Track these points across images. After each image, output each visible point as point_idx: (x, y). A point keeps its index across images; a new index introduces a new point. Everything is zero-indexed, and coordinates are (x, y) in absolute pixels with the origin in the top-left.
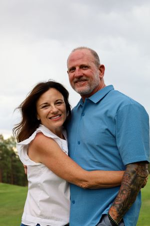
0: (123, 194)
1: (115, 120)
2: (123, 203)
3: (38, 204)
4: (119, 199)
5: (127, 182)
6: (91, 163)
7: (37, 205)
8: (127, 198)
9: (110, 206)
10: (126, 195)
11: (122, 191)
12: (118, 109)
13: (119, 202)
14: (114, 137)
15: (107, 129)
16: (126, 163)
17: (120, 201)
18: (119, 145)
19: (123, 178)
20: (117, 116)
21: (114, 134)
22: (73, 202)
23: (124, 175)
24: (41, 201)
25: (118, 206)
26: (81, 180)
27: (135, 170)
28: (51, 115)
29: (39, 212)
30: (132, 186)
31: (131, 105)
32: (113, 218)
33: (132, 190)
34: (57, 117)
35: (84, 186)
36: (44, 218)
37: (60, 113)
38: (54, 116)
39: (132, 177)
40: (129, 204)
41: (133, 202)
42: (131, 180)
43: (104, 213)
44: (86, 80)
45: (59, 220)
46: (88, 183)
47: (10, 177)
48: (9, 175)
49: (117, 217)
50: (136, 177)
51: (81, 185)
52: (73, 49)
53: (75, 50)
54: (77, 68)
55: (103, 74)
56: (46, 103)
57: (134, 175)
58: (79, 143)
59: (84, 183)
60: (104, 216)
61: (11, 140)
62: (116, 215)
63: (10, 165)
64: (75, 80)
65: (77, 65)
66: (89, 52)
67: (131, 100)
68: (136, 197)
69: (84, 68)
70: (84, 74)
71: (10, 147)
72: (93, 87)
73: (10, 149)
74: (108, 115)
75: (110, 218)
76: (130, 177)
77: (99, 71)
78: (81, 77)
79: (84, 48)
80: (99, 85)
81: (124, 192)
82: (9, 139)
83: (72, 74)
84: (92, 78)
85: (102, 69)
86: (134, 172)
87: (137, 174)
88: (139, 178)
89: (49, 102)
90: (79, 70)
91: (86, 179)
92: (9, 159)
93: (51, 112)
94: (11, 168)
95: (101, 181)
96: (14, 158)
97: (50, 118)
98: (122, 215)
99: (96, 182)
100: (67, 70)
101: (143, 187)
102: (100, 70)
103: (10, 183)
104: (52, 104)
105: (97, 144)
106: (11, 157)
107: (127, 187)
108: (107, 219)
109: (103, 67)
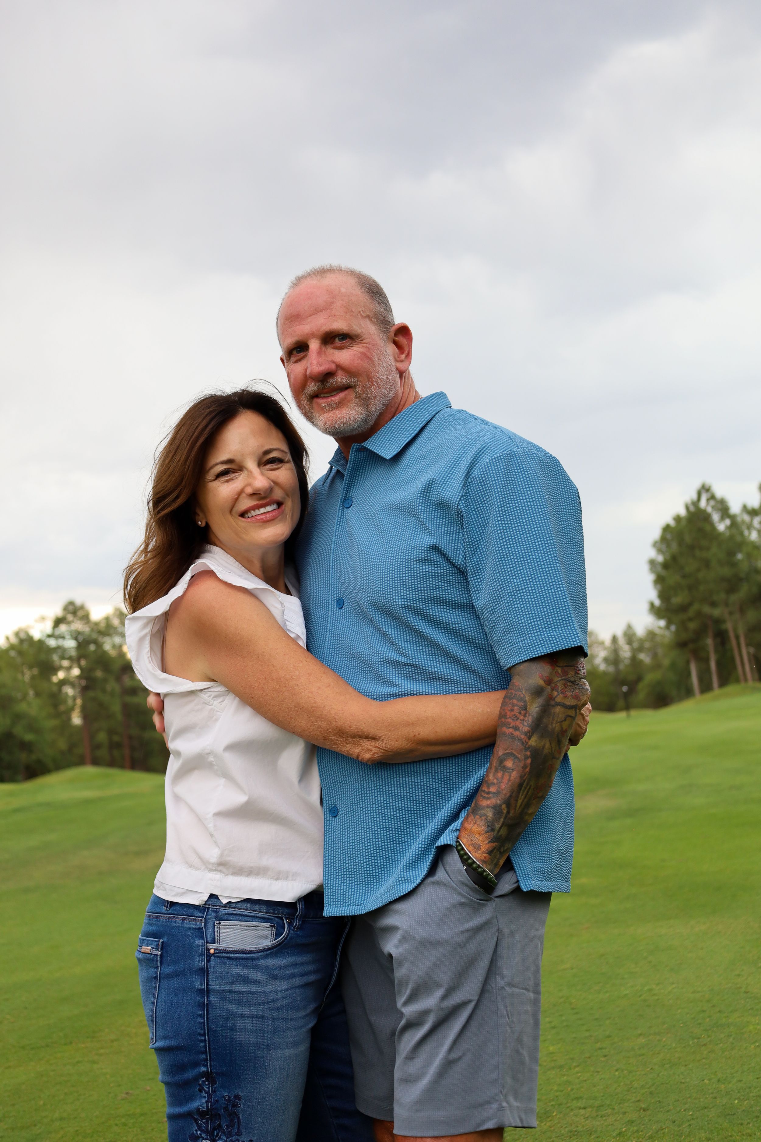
0: (505, 769)
1: (459, 513)
2: (508, 803)
3: (211, 826)
4: (493, 789)
5: (516, 728)
6: (387, 672)
7: (206, 828)
8: (520, 785)
9: (463, 815)
10: (515, 775)
11: (501, 761)
12: (467, 476)
13: (494, 801)
14: (462, 572)
15: (435, 548)
16: (507, 661)
17: (497, 793)
18: (480, 601)
19: (502, 715)
20: (465, 497)
21: (459, 561)
22: (333, 812)
23: (504, 704)
24: (219, 814)
25: (490, 814)
26: (357, 736)
27: (541, 682)
28: (246, 503)
29: (213, 854)
30: (533, 742)
31: (511, 455)
32: (475, 856)
33: (536, 754)
34: (269, 508)
35: (368, 756)
36: (233, 874)
37: (278, 494)
38: (259, 507)
39: (534, 709)
40: (528, 805)
41: (543, 797)
42: (529, 720)
43: (443, 841)
44: (347, 387)
45: (286, 878)
46: (380, 744)
47: (118, 745)
48: (116, 738)
49: (490, 852)
50: (546, 710)
51: (357, 751)
52: (291, 278)
53: (299, 280)
54: (314, 345)
55: (409, 355)
56: (230, 461)
57: (540, 701)
58: (340, 604)
59: (366, 744)
60: (443, 851)
61: (116, 622)
62: (485, 845)
63: (116, 708)
64: (312, 387)
65: (313, 335)
66: (352, 281)
67: (511, 437)
68: (550, 776)
69: (337, 342)
70: (339, 366)
71: (114, 646)
72: (376, 408)
73: (113, 653)
74: (434, 498)
75: (465, 859)
76: (525, 708)
77: (391, 349)
78: (329, 375)
79: (330, 270)
80: (395, 396)
81: (509, 764)
82: (107, 619)
83: (299, 368)
84: (369, 378)
85: (401, 339)
86: (538, 692)
87: (551, 698)
88: (558, 710)
89: (238, 458)
90: (319, 353)
91: (373, 731)
92: (112, 685)
93: (249, 490)
94: (119, 717)
95: (425, 732)
96: (127, 681)
97: (243, 515)
98: (507, 846)
99: (408, 740)
100: (279, 352)
101: (574, 741)
102: (395, 343)
103: (122, 767)
104: (251, 465)
105: (401, 602)
106: (118, 679)
107: (518, 745)
108: (453, 860)
109: (404, 331)
